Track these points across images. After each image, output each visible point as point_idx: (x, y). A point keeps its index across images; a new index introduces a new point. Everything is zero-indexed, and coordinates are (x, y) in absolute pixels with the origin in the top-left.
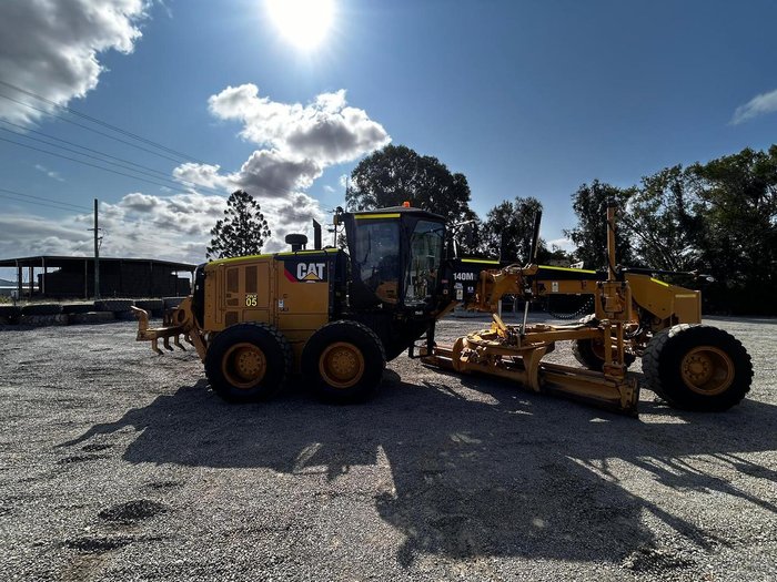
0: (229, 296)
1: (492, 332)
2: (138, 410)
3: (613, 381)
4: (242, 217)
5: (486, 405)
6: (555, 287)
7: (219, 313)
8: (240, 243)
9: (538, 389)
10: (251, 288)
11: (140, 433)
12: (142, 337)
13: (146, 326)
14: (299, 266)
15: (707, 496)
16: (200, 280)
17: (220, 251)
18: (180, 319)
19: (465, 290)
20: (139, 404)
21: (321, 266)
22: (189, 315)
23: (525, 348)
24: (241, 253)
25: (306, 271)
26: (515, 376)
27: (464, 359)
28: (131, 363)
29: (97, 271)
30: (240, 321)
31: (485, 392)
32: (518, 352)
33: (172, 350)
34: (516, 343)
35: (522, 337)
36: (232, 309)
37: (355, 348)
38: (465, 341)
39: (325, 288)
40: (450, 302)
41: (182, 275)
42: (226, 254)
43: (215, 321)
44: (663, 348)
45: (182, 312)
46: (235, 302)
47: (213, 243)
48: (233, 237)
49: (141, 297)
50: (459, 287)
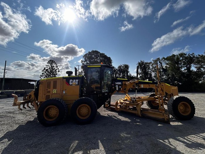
0: (47, 90)
1: (125, 99)
2: (10, 132)
3: (162, 113)
4: (52, 67)
5: (127, 122)
6: (142, 86)
7: (43, 95)
8: (50, 74)
9: (141, 116)
10: (55, 87)
11: (10, 142)
12: (15, 104)
13: (17, 101)
14: (70, 80)
15: (202, 151)
16: (38, 85)
17: (44, 76)
18: (30, 98)
19: (119, 87)
20: (11, 129)
21: (77, 80)
22: (33, 96)
23: (137, 104)
24: (50, 77)
25: (72, 82)
26: (134, 112)
27: (118, 107)
28: (10, 113)
29: (3, 82)
30: (50, 98)
31: (126, 117)
32: (135, 105)
33: (26, 108)
34: (134, 102)
35: (135, 100)
36: (48, 94)
37: (87, 106)
38: (118, 102)
39: (78, 87)
40: (115, 91)
41: (31, 83)
42: (46, 77)
43: (42, 98)
44: (173, 103)
45: (30, 96)
46: (49, 92)
47: (43, 74)
48: (48, 72)
49: (17, 90)
50: (117, 86)
